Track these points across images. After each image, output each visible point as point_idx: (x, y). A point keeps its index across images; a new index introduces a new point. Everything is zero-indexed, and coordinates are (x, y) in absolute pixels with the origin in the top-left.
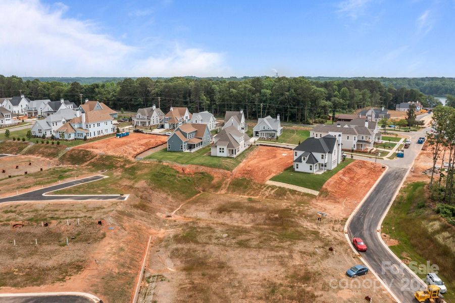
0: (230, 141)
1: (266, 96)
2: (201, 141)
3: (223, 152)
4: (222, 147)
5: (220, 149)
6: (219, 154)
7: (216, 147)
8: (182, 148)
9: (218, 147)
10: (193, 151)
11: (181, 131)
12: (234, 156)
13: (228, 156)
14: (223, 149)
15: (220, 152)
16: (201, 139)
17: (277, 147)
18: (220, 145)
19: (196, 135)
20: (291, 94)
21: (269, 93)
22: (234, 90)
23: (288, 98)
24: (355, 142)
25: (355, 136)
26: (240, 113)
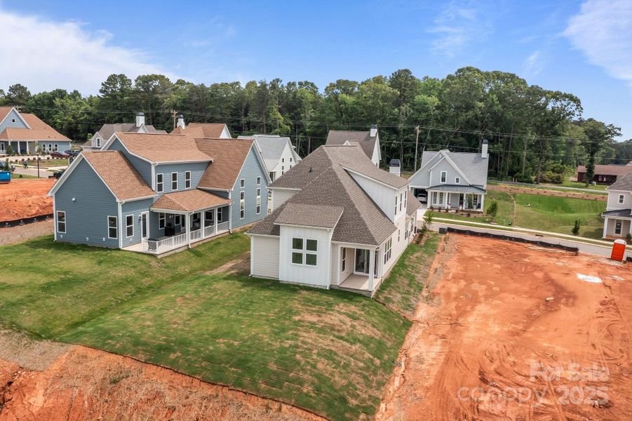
0: (350, 206)
1: (426, 110)
2: (220, 202)
3: (312, 260)
4: (305, 235)
5: (297, 243)
6: (289, 272)
7: (276, 231)
8: (114, 233)
9: (287, 235)
10: (166, 246)
11: (124, 155)
12: (370, 284)
13: (339, 280)
14: (312, 245)
15: (297, 258)
16: (224, 195)
17: (510, 239)
18: (296, 223)
19: (204, 180)
20: (491, 106)
21: (436, 104)
22: (348, 98)
23: (481, 116)
26: (371, 136)
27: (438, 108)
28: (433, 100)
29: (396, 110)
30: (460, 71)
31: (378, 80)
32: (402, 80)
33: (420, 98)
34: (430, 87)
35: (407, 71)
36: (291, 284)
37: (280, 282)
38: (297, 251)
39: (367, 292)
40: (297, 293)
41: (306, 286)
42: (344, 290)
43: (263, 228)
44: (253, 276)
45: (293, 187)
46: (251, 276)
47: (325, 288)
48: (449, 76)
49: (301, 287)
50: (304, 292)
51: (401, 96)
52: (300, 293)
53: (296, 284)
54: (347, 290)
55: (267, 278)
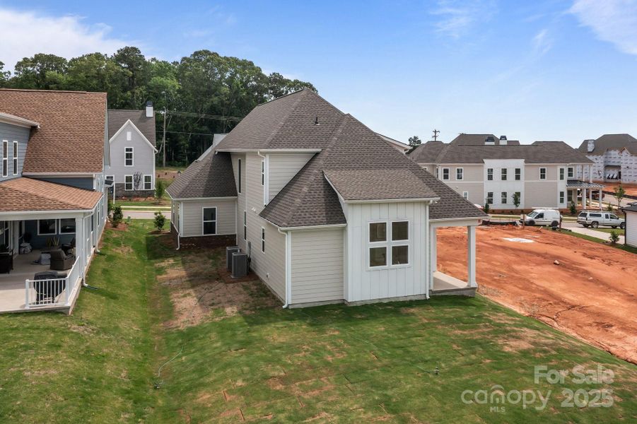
5: (377, 231)
19: (33, 161)
20: (237, 92)
21: (177, 88)
22: (60, 76)
23: (228, 102)
24: (562, 186)
25: (562, 168)
26: (147, 116)
27: (179, 91)
28: (172, 83)
29: (129, 93)
30: (196, 53)
31: (98, 56)
32: (128, 56)
33: (157, 80)
34: (163, 69)
35: (135, 49)
36: (369, 303)
37: (349, 305)
38: (378, 244)
39: (470, 291)
40: (408, 315)
41: (393, 301)
42: (440, 294)
43: (309, 216)
44: (290, 307)
45: (305, 147)
46: (287, 308)
47: (423, 298)
48: (184, 59)
49: (390, 304)
50: (412, 310)
51: (133, 77)
52: (413, 314)
53: (377, 302)
54: (443, 294)
55: (317, 305)
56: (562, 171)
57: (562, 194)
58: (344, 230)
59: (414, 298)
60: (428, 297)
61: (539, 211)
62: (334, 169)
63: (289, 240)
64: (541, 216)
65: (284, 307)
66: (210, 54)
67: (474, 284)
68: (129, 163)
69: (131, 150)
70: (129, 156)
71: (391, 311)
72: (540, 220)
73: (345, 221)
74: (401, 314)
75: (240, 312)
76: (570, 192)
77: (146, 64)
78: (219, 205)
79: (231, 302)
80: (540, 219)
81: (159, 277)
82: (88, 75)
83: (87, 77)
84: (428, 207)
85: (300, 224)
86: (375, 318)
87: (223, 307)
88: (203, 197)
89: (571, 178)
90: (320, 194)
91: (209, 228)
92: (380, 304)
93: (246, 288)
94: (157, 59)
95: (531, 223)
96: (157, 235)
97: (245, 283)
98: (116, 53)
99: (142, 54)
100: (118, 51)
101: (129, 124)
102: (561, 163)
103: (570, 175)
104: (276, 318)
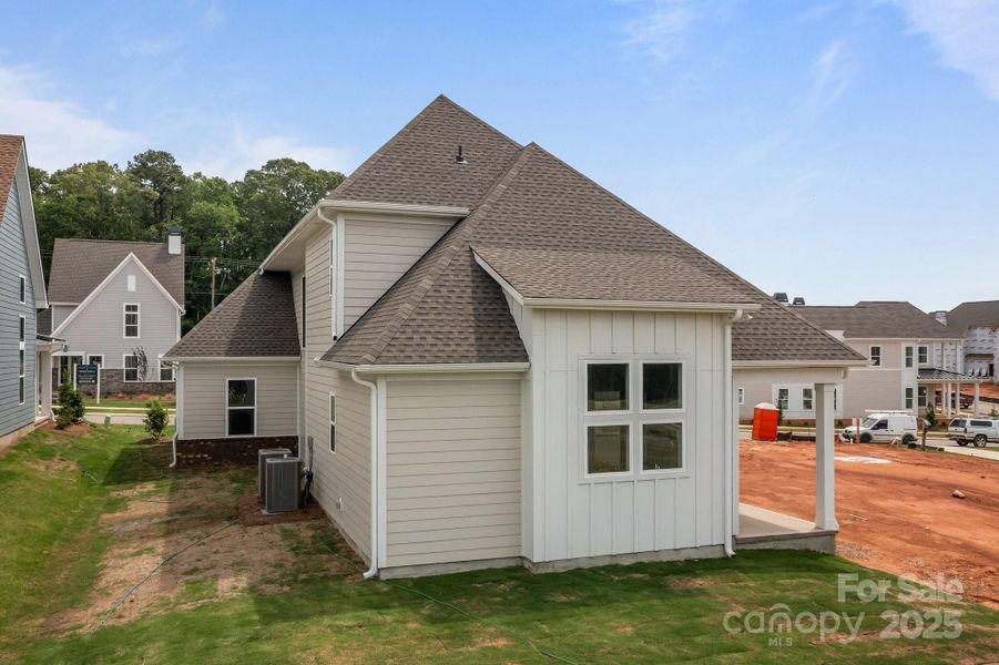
3: (664, 449)
4: (635, 348)
5: (606, 382)
9: (559, 357)
15: (606, 452)
21: (237, 221)
24: (910, 378)
25: (909, 345)
26: (170, 252)
27: (240, 227)
28: (228, 213)
30: (271, 165)
32: (154, 166)
33: (200, 207)
34: (215, 190)
35: (165, 156)
36: (585, 565)
37: (534, 571)
38: (608, 418)
39: (821, 540)
40: (689, 593)
41: (646, 560)
42: (755, 547)
43: (433, 341)
44: (384, 576)
45: (429, 203)
46: (375, 578)
47: (717, 554)
48: (251, 173)
49: (639, 567)
50: (698, 582)
51: (161, 201)
52: (702, 592)
53: (606, 562)
54: (762, 546)
55: (453, 570)
56: (909, 350)
57: (909, 392)
58: (522, 378)
59: (695, 555)
60: (730, 552)
61: (879, 416)
62: (498, 245)
63: (379, 397)
64: (882, 425)
65: (367, 575)
66: (294, 165)
67: (831, 524)
68: (131, 331)
69: (135, 308)
70: (131, 319)
71: (645, 585)
72: (879, 435)
73: (525, 358)
74: (672, 592)
75: (252, 589)
76: (921, 390)
77: (183, 181)
78: (262, 373)
79: (239, 566)
80: (882, 431)
81: (106, 516)
82: (82, 196)
83: (79, 199)
84: (729, 331)
85: (408, 359)
86: (604, 600)
87: (216, 577)
88: (227, 355)
89: (924, 365)
90: (464, 297)
91: (241, 421)
92: (614, 569)
93: (286, 534)
94: (203, 174)
95: (866, 438)
96: (148, 446)
97: (288, 526)
98: (133, 162)
99: (176, 163)
100: (136, 158)
101: (132, 260)
102: (908, 336)
103: (922, 359)
104: (343, 602)
